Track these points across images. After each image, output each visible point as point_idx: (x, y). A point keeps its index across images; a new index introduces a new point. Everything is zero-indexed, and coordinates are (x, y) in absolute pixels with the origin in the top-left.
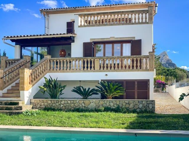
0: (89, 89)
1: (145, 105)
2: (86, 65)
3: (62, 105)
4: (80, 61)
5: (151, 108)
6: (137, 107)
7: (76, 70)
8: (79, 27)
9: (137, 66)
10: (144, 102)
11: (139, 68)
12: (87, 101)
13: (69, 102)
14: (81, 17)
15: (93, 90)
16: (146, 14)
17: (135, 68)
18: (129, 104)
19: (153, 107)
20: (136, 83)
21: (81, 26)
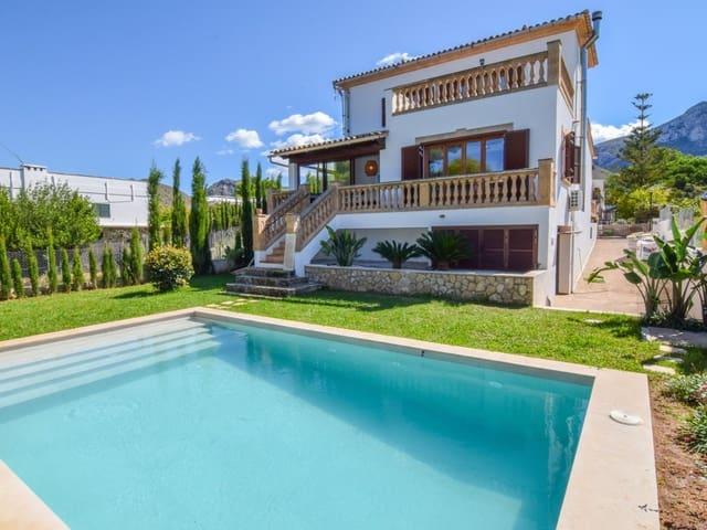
0: (406, 244)
1: (511, 287)
2: (409, 197)
3: (353, 279)
4: (399, 190)
5: (523, 293)
6: (492, 289)
7: (391, 208)
8: (394, 115)
9: (518, 195)
10: (507, 280)
11: (523, 198)
12: (395, 273)
13: (364, 273)
14: (398, 94)
15: (413, 247)
16: (542, 62)
17: (514, 198)
18: (475, 282)
19: (527, 292)
20: (506, 234)
21: (397, 113)
